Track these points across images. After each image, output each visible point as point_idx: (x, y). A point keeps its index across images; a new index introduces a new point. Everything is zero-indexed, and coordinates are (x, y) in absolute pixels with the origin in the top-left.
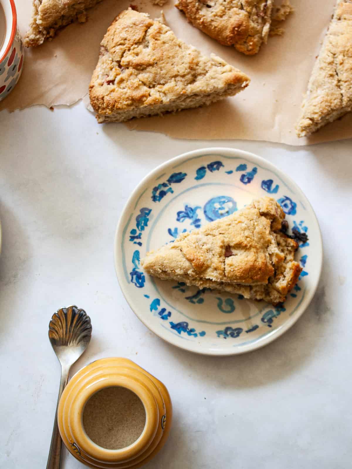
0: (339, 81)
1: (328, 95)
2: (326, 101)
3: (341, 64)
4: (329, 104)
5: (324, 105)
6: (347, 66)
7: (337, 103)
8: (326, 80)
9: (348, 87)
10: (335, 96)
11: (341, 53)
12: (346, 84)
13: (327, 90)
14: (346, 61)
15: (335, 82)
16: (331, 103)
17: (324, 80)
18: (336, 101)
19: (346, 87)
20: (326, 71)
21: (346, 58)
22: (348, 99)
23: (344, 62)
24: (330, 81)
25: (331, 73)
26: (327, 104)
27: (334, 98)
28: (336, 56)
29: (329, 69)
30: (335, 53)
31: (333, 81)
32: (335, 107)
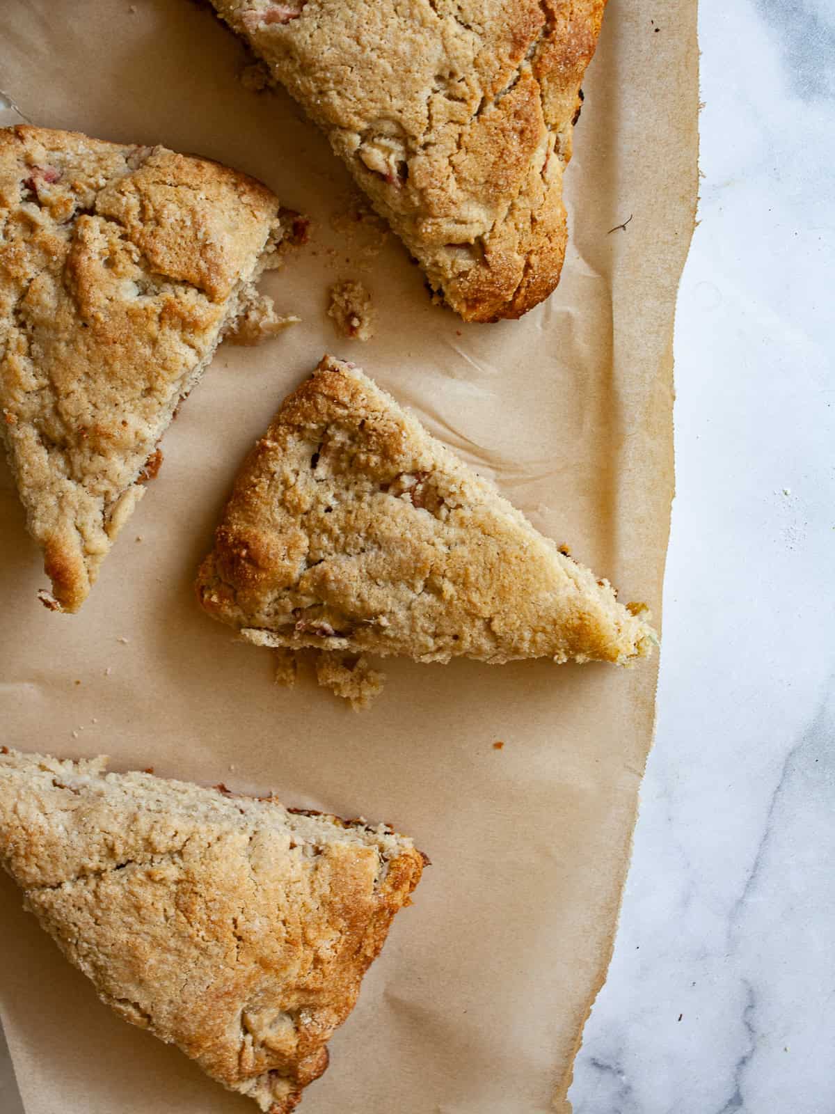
0: (99, 874)
1: (50, 845)
2: (30, 844)
3: (149, 876)
4: (22, 853)
5: (20, 835)
6: (146, 894)
7: (30, 874)
8: (98, 837)
9: (81, 903)
10: (49, 867)
11: (187, 873)
12: (90, 897)
13: (65, 842)
14: (161, 891)
15: (92, 864)
16: (26, 857)
17: (97, 830)
18: (34, 870)
19: (80, 897)
20: (123, 835)
21: (173, 888)
22: (46, 906)
23: (157, 886)
24: (95, 847)
25: (119, 849)
26: (22, 845)
27: (42, 863)
28: (177, 859)
29: (131, 841)
30: (186, 857)
31: (96, 858)
32: (18, 869)
